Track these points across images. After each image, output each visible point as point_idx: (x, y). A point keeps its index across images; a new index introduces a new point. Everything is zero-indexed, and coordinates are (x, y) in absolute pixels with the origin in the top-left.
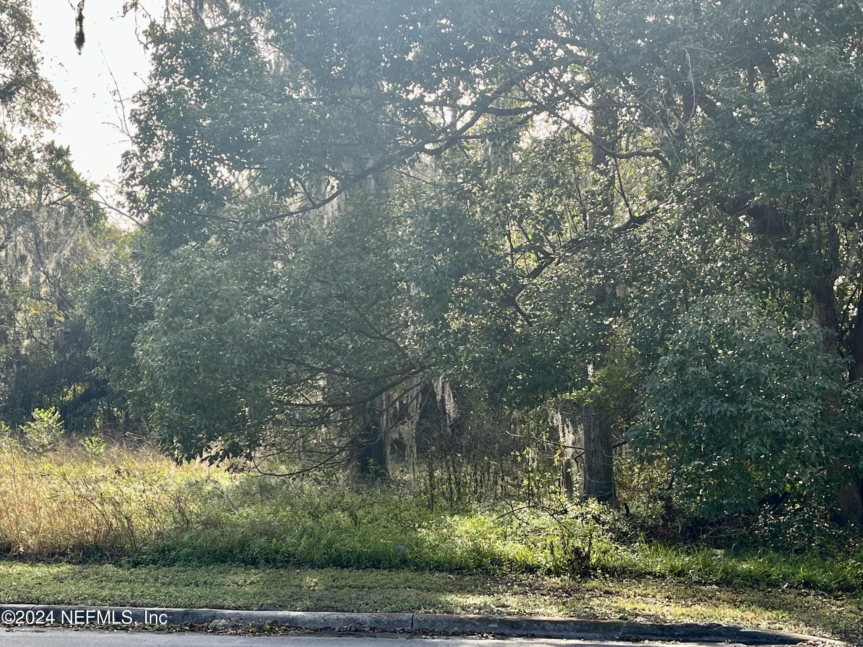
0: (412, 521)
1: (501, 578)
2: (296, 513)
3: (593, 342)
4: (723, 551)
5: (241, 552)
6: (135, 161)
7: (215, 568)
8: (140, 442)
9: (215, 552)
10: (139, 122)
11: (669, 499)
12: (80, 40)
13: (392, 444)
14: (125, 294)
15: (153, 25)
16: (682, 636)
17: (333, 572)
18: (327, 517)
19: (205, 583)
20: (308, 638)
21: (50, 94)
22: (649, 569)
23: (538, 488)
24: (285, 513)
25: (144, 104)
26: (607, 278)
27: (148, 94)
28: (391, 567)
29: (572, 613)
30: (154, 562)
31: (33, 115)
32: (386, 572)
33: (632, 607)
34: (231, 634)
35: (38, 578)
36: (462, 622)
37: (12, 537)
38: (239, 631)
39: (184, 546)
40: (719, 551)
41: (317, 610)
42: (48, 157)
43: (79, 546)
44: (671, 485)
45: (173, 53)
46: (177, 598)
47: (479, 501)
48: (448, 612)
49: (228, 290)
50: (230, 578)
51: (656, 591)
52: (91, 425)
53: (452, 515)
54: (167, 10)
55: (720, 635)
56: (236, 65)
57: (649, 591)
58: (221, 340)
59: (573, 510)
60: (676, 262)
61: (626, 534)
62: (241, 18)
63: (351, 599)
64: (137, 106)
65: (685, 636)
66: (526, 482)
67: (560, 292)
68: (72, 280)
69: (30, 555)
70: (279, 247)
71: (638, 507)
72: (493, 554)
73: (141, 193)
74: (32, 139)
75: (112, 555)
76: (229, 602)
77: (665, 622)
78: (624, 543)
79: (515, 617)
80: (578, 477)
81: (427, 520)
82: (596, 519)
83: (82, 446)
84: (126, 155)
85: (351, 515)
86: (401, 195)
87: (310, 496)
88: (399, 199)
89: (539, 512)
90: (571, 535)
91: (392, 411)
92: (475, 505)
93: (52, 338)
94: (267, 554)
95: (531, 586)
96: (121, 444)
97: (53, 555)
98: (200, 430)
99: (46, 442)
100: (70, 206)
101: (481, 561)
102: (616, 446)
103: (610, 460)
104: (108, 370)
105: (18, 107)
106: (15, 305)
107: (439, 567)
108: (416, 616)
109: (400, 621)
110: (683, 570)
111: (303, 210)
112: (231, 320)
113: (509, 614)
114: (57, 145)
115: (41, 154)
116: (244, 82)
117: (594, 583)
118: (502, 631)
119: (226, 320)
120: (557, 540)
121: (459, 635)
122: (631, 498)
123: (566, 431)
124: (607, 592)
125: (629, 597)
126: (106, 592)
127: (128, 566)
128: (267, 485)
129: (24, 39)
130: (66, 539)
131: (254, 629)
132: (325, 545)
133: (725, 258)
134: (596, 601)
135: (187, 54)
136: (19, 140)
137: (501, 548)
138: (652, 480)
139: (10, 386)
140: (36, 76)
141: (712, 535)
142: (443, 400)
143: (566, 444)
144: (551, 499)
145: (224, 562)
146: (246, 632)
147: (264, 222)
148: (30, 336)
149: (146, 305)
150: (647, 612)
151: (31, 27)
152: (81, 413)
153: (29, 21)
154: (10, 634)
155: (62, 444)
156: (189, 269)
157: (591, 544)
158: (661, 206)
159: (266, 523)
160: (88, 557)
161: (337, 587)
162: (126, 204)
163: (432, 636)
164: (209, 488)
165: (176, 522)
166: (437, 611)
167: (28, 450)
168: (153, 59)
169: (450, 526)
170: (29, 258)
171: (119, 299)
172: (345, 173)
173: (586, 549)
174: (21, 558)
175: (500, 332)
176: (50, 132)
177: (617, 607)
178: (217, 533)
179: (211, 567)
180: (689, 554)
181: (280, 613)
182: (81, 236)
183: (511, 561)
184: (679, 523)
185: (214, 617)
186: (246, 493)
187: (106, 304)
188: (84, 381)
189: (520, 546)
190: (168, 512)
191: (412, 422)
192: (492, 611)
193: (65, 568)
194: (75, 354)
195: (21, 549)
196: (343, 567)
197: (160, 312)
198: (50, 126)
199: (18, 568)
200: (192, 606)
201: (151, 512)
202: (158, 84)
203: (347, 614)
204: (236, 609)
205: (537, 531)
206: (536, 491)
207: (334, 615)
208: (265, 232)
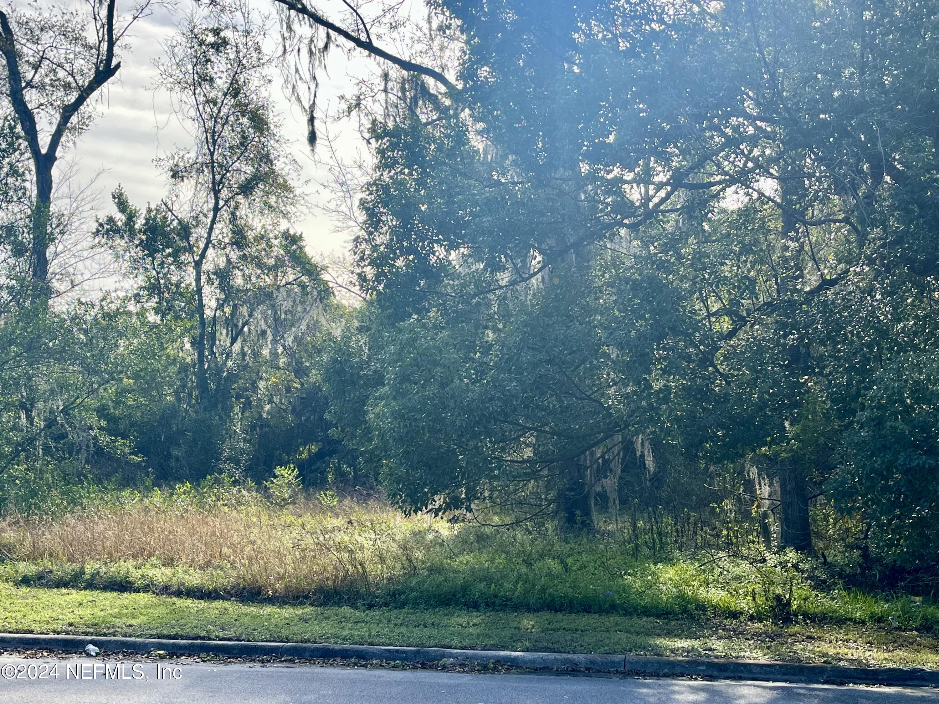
0: (619, 568)
1: (706, 623)
2: (511, 560)
3: (789, 399)
4: (921, 598)
5: (463, 596)
6: (364, 246)
7: (442, 611)
8: (369, 495)
9: (440, 595)
10: (367, 209)
11: (866, 548)
12: (312, 138)
13: (595, 497)
14: (357, 363)
15: (374, 122)
16: (885, 681)
17: (547, 615)
18: (539, 564)
19: (433, 624)
20: (528, 676)
21: (286, 187)
22: (849, 616)
23: (737, 538)
24: (500, 560)
25: (371, 194)
26: (801, 338)
27: (375, 184)
28: (601, 611)
29: (777, 658)
30: (386, 605)
31: (270, 207)
32: (597, 616)
33: (835, 651)
34: (459, 672)
35: (286, 618)
36: (673, 664)
37: (261, 582)
38: (466, 669)
39: (412, 590)
40: (917, 599)
41: (536, 651)
42: (284, 243)
43: (320, 590)
44: (867, 535)
45: (393, 147)
46: (409, 637)
47: (680, 550)
48: (658, 655)
49: (449, 359)
50: (454, 620)
51: (857, 636)
52: (324, 480)
53: (655, 564)
54: (387, 108)
55: (925, 680)
56: (451, 155)
57: (850, 636)
58: (443, 403)
59: (772, 559)
60: (870, 321)
61: (824, 582)
62: (451, 112)
63: (566, 641)
64: (363, 195)
65: (889, 680)
66: (725, 532)
67: (755, 353)
68: (306, 351)
69: (278, 597)
70: (491, 317)
71: (835, 555)
72: (696, 600)
73: (370, 272)
74: (270, 228)
75: (349, 598)
76: (455, 642)
77: (869, 666)
78: (823, 591)
79: (722, 660)
80: (775, 528)
81: (632, 567)
82: (795, 566)
83: (318, 499)
84: (356, 239)
85: (562, 562)
86: (602, 266)
87: (522, 545)
88: (599, 270)
89: (739, 561)
90: (772, 583)
91: (595, 466)
92: (677, 554)
93: (290, 402)
94: (487, 598)
95: (734, 631)
96: (352, 498)
97: (298, 597)
98: (425, 485)
99: (287, 496)
100: (303, 287)
101: (686, 607)
102: (811, 498)
103: (807, 511)
104: (343, 431)
105: (257, 200)
106: (258, 374)
107: (646, 612)
108: (628, 658)
109: (613, 662)
110: (883, 616)
111: (513, 283)
112: (452, 386)
113: (716, 657)
114: (292, 232)
115: (278, 240)
116: (458, 170)
117: (796, 628)
118: (710, 673)
119: (447, 385)
120: (758, 588)
121: (669, 676)
122: (827, 548)
123: (763, 484)
124: (809, 637)
125: (831, 642)
126: (345, 633)
127: (363, 608)
128: (483, 534)
129: (263, 139)
130: (309, 584)
131: (480, 668)
132: (539, 591)
133: (917, 317)
134: (798, 647)
135: (407, 146)
136: (259, 229)
137: (704, 594)
138: (848, 530)
139: (254, 447)
140: (273, 172)
141: (909, 582)
142: (642, 456)
143: (762, 496)
144: (749, 548)
145: (447, 605)
146: (472, 670)
147: (478, 295)
148: (271, 401)
149: (375, 372)
150: (849, 656)
151: (268, 129)
152: (316, 470)
153: (267, 124)
154: (264, 669)
155: (301, 498)
156: (415, 340)
157: (791, 591)
158: (851, 269)
159: (484, 570)
160: (329, 600)
161: (552, 630)
162: (357, 283)
163: (644, 677)
164: (430, 537)
165: (404, 568)
166: (648, 653)
167: (272, 503)
168: (377, 153)
169: (654, 574)
170: (269, 332)
171: (352, 367)
172: (551, 248)
173: (787, 597)
174: (271, 601)
175: (700, 391)
176: (286, 221)
177: (820, 652)
178: (441, 579)
179: (437, 610)
180: (887, 601)
181: (502, 653)
182: (315, 312)
183: (715, 607)
184: (876, 572)
185: (443, 656)
186: (465, 542)
187: (340, 372)
188: (317, 442)
189: (723, 594)
190: (396, 558)
191: (614, 477)
192: (700, 653)
193: (309, 610)
194: (309, 417)
195: (270, 593)
196: (556, 611)
197: (390, 379)
198: (285, 215)
199: (268, 610)
200: (423, 645)
201: (382, 560)
202: (382, 175)
203: (564, 656)
204: (462, 648)
205: (738, 578)
206: (734, 540)
207: (552, 656)
208: (478, 304)
